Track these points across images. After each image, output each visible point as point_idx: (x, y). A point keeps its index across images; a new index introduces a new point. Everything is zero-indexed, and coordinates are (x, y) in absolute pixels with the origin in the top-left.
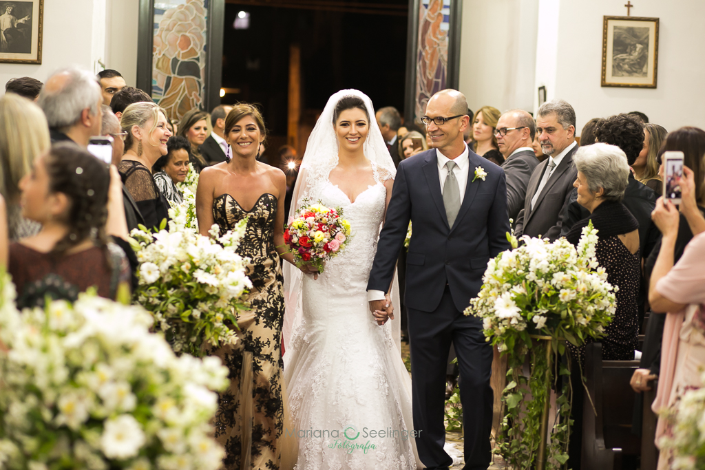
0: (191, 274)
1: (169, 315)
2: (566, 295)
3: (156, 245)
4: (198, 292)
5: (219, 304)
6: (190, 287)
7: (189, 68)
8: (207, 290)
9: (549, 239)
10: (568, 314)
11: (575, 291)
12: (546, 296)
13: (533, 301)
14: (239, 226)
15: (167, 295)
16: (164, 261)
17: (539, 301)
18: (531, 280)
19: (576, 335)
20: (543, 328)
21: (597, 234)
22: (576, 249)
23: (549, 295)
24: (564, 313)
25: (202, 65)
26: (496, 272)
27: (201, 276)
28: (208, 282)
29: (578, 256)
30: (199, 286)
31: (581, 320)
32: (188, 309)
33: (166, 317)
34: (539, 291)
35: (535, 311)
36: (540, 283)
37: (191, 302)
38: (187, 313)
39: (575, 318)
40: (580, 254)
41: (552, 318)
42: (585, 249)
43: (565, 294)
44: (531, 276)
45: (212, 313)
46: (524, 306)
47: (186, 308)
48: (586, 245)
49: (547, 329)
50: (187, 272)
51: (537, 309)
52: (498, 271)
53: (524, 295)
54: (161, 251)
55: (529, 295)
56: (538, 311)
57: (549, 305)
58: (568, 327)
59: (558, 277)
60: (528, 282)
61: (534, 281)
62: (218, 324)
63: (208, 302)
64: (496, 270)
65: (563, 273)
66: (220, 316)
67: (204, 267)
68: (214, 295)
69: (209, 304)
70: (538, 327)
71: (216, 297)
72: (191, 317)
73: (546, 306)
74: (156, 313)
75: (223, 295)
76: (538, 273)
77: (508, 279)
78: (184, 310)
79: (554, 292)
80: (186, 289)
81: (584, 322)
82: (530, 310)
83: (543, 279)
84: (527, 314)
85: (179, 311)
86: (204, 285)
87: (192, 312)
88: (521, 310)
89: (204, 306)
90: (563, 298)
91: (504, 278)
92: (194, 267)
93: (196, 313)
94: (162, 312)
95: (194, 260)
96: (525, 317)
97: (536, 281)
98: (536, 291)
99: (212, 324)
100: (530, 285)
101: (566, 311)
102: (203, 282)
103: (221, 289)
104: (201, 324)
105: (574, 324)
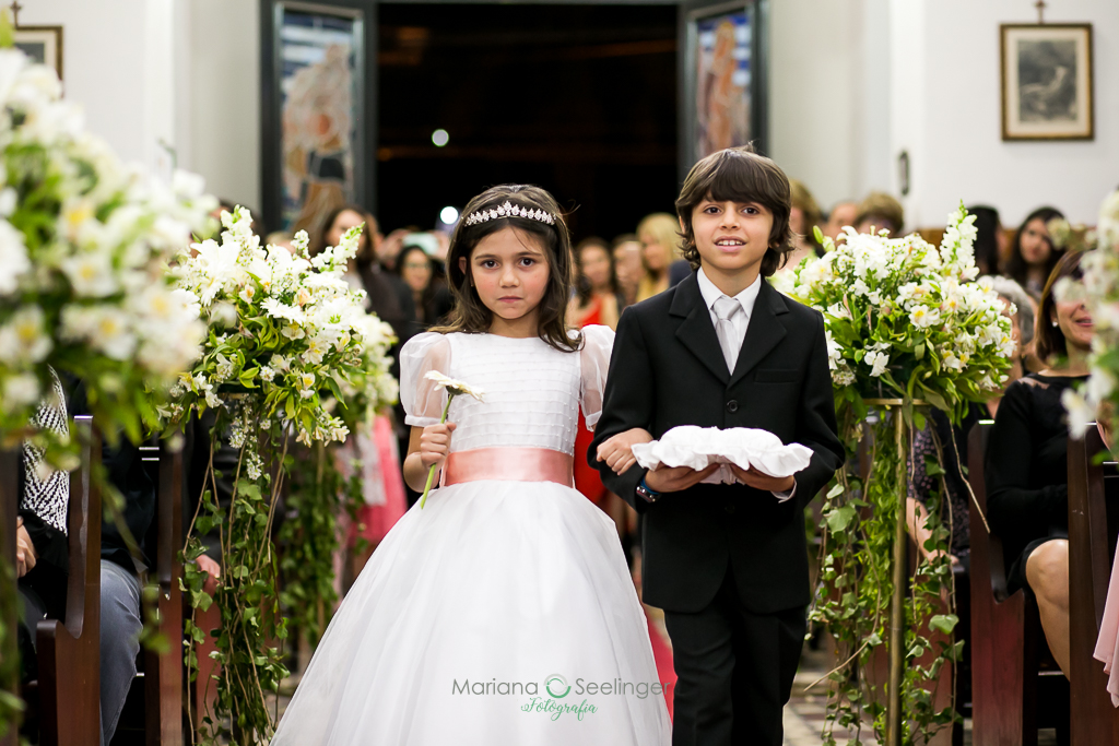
0: (257, 305)
1: (220, 377)
2: (922, 318)
3: (197, 263)
4: (270, 335)
5: (308, 357)
6: (254, 328)
7: (329, 168)
8: (286, 333)
9: (888, 232)
10: (927, 348)
11: (937, 310)
12: (886, 320)
13: (864, 333)
15: (214, 343)
16: (209, 285)
17: (873, 329)
18: (859, 294)
19: (942, 390)
20: (883, 375)
21: (975, 224)
22: (939, 251)
23: (891, 319)
24: (919, 350)
25: (348, 162)
26: (797, 289)
27: (274, 308)
28: (286, 316)
29: (943, 261)
30: (271, 324)
31: (951, 361)
32: (254, 366)
33: (214, 383)
34: (874, 315)
35: (868, 347)
36: (875, 297)
37: (258, 356)
38: (251, 373)
39: (941, 359)
40: (947, 259)
41: (900, 367)
42: (954, 251)
43: (919, 315)
44: (860, 288)
45: (296, 373)
46: (850, 344)
47: (249, 365)
48: (956, 244)
49: (889, 376)
50: (249, 301)
51: (872, 343)
52: (800, 287)
53: (848, 321)
54: (204, 269)
55: (857, 324)
56: (876, 346)
57: (892, 335)
58: (928, 374)
59: (906, 290)
60: (853, 297)
61: (864, 297)
62: (306, 393)
63: (290, 355)
64: (796, 286)
65: (916, 283)
66: (310, 378)
67: (278, 291)
68: (297, 341)
69: (290, 358)
70: (876, 372)
71: (299, 346)
72: (257, 381)
73: (887, 338)
74: (195, 375)
75: (314, 341)
76: (871, 283)
77: (819, 300)
78: (244, 370)
79: (900, 313)
80: (248, 333)
81: (955, 364)
82: (859, 346)
83: (879, 290)
84: (853, 353)
85: (236, 370)
86: (277, 323)
87: (260, 370)
88: (842, 348)
89: (280, 363)
90: (917, 321)
91: (812, 299)
92: (262, 294)
93: (268, 373)
94: (206, 374)
95: (262, 282)
96: (851, 362)
97: (867, 294)
98: (868, 312)
99: (294, 391)
100: (857, 302)
101: (923, 345)
102: (277, 315)
103: (312, 332)
104: (275, 393)
105: (938, 370)
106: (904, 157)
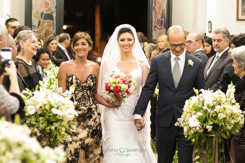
0: (50, 110)
1: (40, 129)
2: (221, 116)
3: (34, 97)
4: (53, 118)
5: (63, 123)
6: (49, 116)
7: (49, 17)
8: (58, 117)
9: (213, 91)
10: (222, 124)
11: (225, 114)
12: (212, 116)
13: (206, 119)
14: (72, 88)
15: (39, 120)
16: (38, 104)
17: (209, 119)
18: (205, 109)
19: (226, 134)
20: (211, 131)
21: (235, 88)
22: (226, 95)
23: (213, 116)
24: (220, 124)
25: (54, 15)
26: (189, 106)
27: (54, 111)
28: (58, 113)
29: (226, 98)
30: (54, 115)
31: (228, 127)
32: (49, 126)
33: (39, 130)
34: (209, 114)
35: (207, 123)
36: (209, 110)
37: (50, 123)
38: (49, 128)
39: (226, 126)
40: (227, 97)
41: (215, 127)
42: (229, 95)
43: (221, 115)
44: (205, 108)
45: (60, 128)
46: (202, 121)
47: (48, 126)
48: (230, 93)
49: (213, 131)
50: (48, 109)
51: (208, 122)
52: (190, 105)
53: (202, 116)
54: (36, 100)
55: (204, 116)
56: (209, 123)
57: (213, 121)
58: (222, 130)
59: (218, 108)
60: (204, 110)
61: (206, 110)
62: (63, 133)
63: (58, 123)
64: (189, 105)
65: (219, 106)
66: (64, 129)
67: (56, 107)
68: (61, 119)
69: (59, 123)
70: (209, 130)
71: (62, 120)
72: (50, 130)
73: (212, 121)
74: (34, 128)
75: (65, 119)
76: (208, 106)
77: (195, 109)
78: (47, 127)
79: (215, 115)
80: (48, 117)
81: (229, 128)
82: (205, 123)
83: (210, 109)
84: (203, 125)
85: (45, 127)
86: (56, 115)
87: (51, 127)
88: (201, 123)
89: (56, 125)
90: (220, 117)
91: (193, 109)
92: (51, 107)
93: (53, 128)
94: (37, 128)
95: (51, 104)
96: (202, 126)
97: (207, 110)
98: (207, 114)
99: (60, 133)
100: (205, 112)
101: (221, 123)
102: (55, 113)
103: (64, 117)
104: (55, 133)
105: (225, 129)
106: (210, 22)
